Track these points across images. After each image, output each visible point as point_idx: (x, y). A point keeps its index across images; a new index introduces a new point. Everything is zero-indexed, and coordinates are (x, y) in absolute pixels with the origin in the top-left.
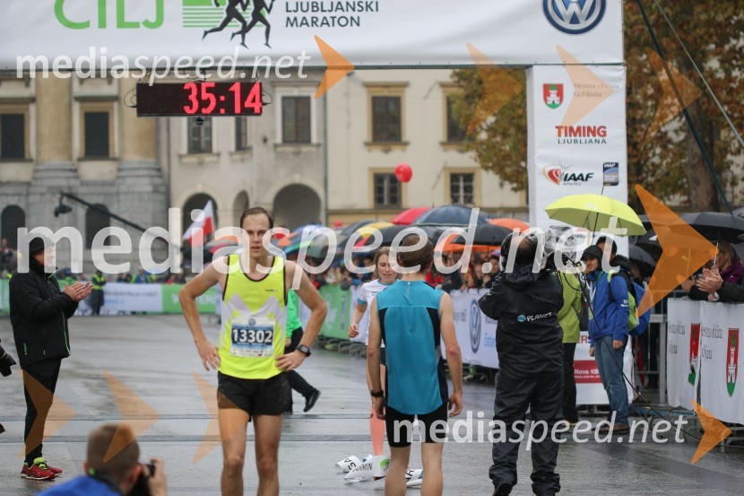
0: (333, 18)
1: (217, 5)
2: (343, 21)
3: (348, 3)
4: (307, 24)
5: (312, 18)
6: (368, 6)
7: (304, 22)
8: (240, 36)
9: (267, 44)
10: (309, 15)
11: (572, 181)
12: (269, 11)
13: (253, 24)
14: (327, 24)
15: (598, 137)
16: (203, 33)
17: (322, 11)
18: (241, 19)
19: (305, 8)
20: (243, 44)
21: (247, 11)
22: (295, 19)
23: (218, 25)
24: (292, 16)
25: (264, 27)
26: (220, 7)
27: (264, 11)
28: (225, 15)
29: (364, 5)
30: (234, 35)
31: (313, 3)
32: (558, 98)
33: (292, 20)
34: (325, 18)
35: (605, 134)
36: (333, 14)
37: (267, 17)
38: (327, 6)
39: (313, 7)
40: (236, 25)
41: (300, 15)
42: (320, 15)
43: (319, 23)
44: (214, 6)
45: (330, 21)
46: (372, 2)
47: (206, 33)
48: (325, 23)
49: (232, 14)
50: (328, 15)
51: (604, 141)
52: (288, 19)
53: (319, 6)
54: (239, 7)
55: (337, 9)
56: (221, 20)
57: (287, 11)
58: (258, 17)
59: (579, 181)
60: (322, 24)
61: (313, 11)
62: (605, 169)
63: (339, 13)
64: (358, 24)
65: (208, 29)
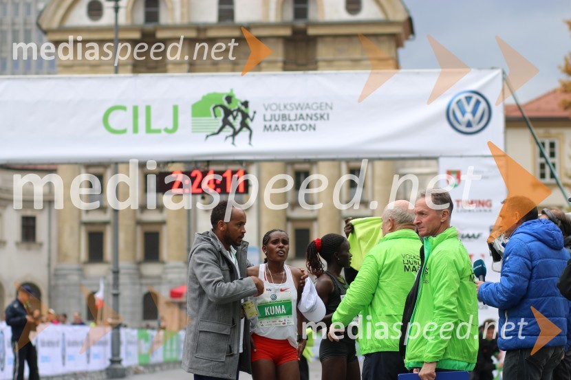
0: (297, 125)
1: (216, 116)
2: (304, 128)
3: (307, 115)
4: (278, 129)
5: (282, 125)
6: (322, 117)
7: (277, 128)
8: (231, 139)
9: (250, 144)
10: (280, 123)
11: (467, 239)
12: (252, 120)
13: (240, 130)
14: (293, 129)
15: (486, 208)
16: (205, 137)
17: (290, 120)
18: (232, 126)
19: (277, 118)
20: (233, 143)
21: (236, 121)
22: (270, 126)
23: (216, 131)
24: (268, 124)
25: (248, 132)
26: (218, 118)
27: (248, 121)
28: (221, 124)
29: (319, 116)
30: (227, 137)
31: (283, 115)
32: (457, 180)
33: (268, 126)
34: (291, 126)
35: (490, 206)
36: (297, 122)
37: (251, 124)
38: (292, 117)
39: (283, 117)
40: (228, 131)
41: (273, 123)
42: (287, 123)
43: (287, 128)
44: (213, 117)
45: (295, 127)
46: (324, 114)
47: (207, 136)
48: (291, 128)
49: (226, 122)
50: (293, 123)
51: (490, 211)
52: (265, 127)
53: (287, 117)
54: (230, 118)
55: (300, 119)
56: (218, 128)
57: (265, 120)
58: (244, 125)
59: (472, 239)
60: (289, 129)
61: (283, 120)
62: (491, 230)
63: (301, 122)
64: (314, 129)
65: (209, 134)
